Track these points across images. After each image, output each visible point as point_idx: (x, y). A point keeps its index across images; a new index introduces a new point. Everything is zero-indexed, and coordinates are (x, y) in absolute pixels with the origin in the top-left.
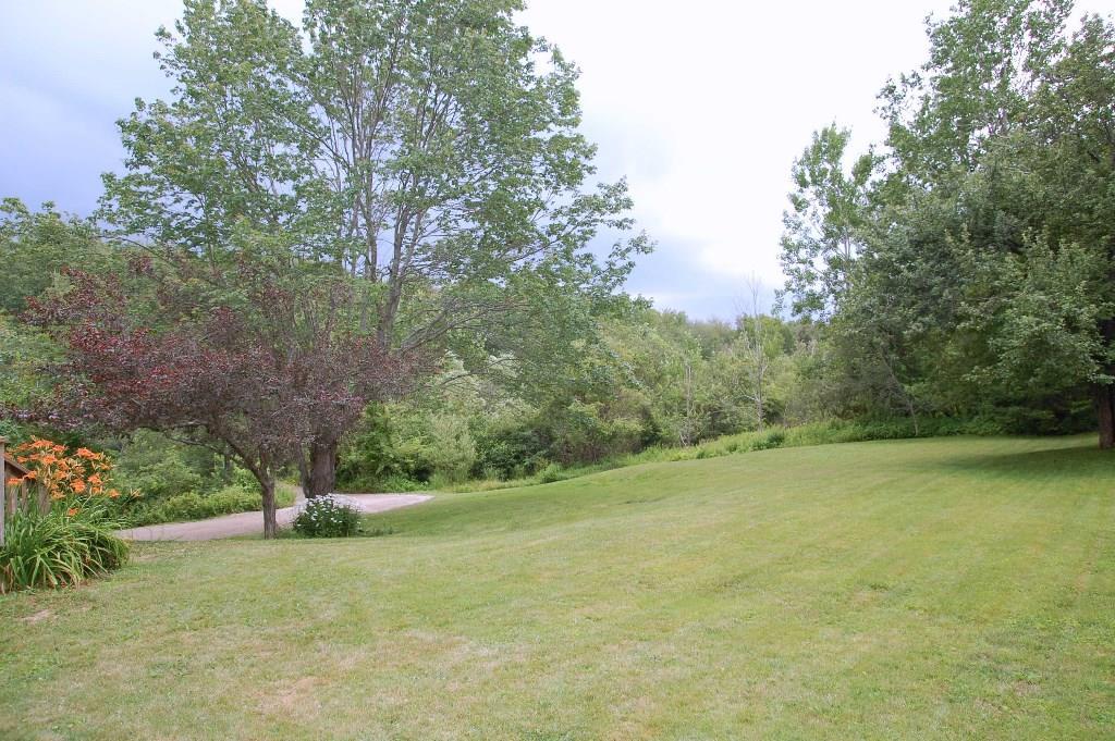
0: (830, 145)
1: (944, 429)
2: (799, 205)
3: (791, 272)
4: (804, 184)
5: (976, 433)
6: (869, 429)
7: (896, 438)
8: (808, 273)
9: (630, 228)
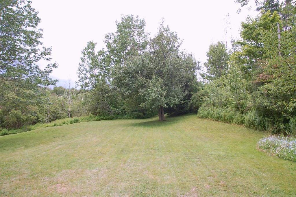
0: (92, 45)
1: (119, 117)
2: (83, 60)
3: (80, 77)
4: (85, 55)
5: (127, 118)
6: (101, 117)
7: (108, 120)
8: (85, 77)
9: (50, 60)
